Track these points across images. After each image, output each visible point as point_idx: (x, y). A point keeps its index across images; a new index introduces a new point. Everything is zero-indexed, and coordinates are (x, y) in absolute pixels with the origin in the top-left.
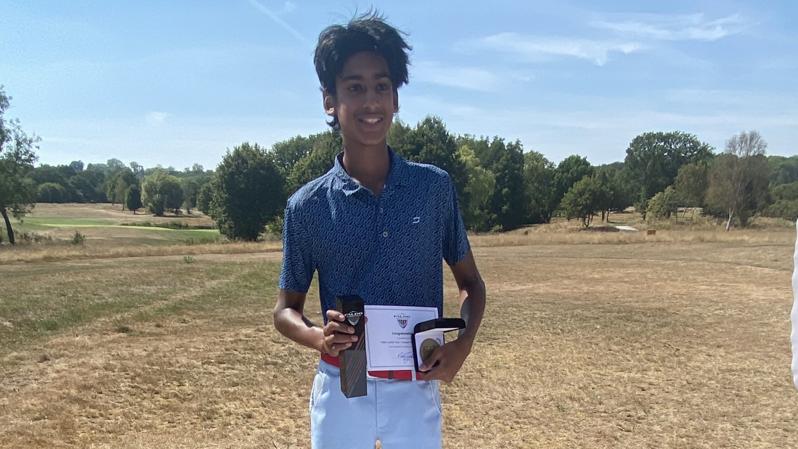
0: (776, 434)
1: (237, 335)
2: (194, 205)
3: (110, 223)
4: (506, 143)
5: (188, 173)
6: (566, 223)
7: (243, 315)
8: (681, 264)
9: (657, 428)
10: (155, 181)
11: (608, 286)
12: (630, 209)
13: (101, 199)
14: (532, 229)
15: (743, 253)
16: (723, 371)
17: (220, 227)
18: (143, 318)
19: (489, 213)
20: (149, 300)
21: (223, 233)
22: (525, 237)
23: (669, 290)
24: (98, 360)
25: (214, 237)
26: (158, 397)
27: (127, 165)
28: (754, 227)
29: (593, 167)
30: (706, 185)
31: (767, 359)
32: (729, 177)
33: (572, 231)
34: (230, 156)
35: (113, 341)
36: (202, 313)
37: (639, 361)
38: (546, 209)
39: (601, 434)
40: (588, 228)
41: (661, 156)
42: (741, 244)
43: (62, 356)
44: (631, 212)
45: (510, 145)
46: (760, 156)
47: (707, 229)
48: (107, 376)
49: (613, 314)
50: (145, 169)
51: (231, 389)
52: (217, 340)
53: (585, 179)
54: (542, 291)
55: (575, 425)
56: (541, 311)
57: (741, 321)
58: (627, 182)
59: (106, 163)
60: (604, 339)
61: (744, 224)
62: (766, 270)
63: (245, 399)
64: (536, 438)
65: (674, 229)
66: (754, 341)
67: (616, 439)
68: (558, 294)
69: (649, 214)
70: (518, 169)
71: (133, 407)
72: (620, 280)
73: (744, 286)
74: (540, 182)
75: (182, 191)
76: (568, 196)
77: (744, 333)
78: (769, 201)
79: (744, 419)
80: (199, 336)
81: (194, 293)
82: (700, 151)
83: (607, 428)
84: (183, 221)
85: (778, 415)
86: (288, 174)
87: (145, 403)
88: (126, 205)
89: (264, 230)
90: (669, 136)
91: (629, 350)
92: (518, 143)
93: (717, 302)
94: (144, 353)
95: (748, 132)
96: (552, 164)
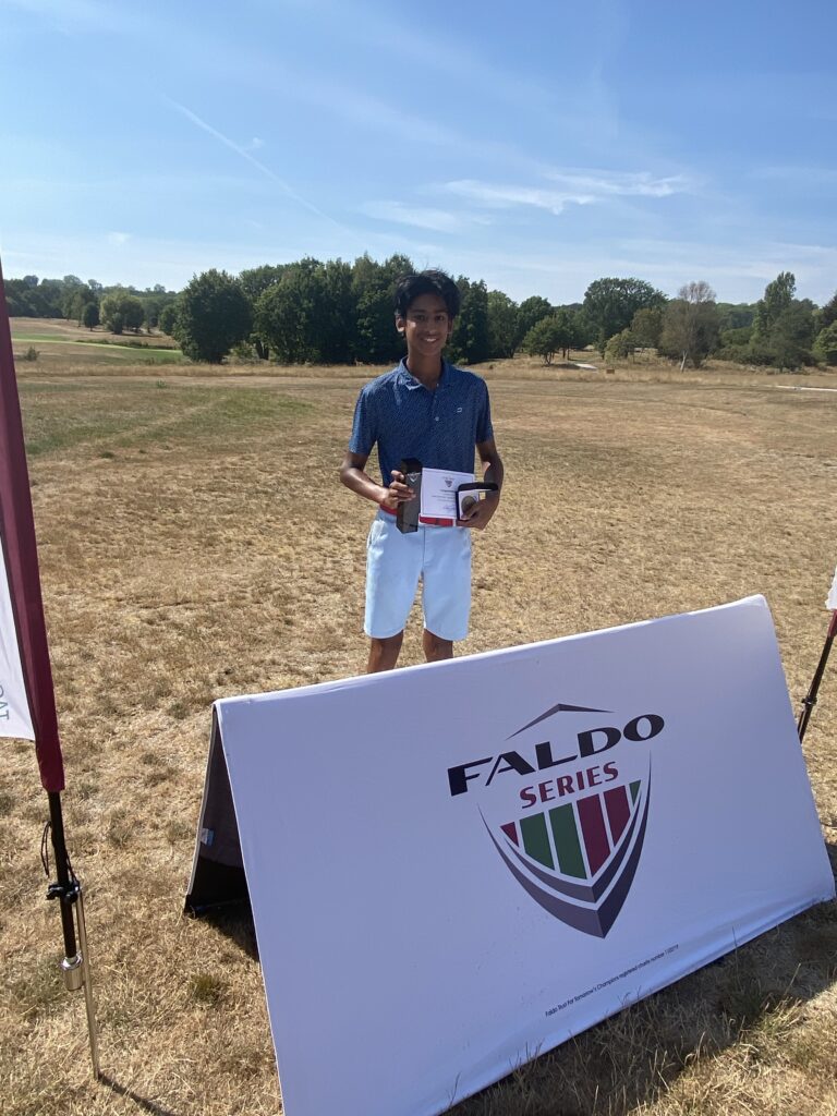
0: (731, 568)
1: (223, 463)
2: (155, 325)
3: (65, 339)
4: (470, 282)
5: (149, 293)
6: (529, 359)
7: (226, 443)
8: (641, 404)
9: (627, 561)
10: (114, 300)
11: (573, 424)
12: (589, 347)
13: (57, 314)
14: (497, 363)
15: (697, 396)
16: (683, 510)
17: (183, 348)
18: (125, 443)
19: (454, 347)
20: (130, 425)
21: (187, 354)
22: (490, 372)
23: (631, 429)
24: (88, 484)
25: (176, 358)
26: (155, 524)
27: (85, 281)
28: (707, 368)
29: (553, 308)
30: (661, 329)
31: (722, 499)
32: (683, 322)
33: (534, 367)
34: (196, 281)
35: (99, 466)
36: (184, 440)
37: (607, 498)
38: (509, 345)
39: (577, 566)
40: (549, 365)
41: (617, 300)
42: (694, 385)
43: (51, 480)
44: (591, 351)
45: (474, 284)
46: (710, 304)
47: (663, 370)
48: (101, 502)
49: (581, 452)
50: (104, 286)
51: (228, 517)
52: (205, 468)
53: (547, 319)
54: (511, 427)
55: (553, 556)
56: (513, 447)
57: (697, 462)
58: (586, 323)
59: (62, 278)
60: (573, 477)
61: (698, 366)
62: (719, 413)
63: (242, 527)
64: (520, 568)
65: (632, 369)
66: (709, 482)
67: (591, 570)
68: (527, 431)
69: (607, 353)
70: (482, 307)
71: (133, 534)
72: (583, 419)
73: (700, 428)
74: (503, 320)
75: (143, 311)
76: (531, 334)
77: (701, 474)
78: (720, 345)
79: (702, 554)
80: (185, 462)
81: (173, 420)
82: (655, 297)
83: (582, 560)
84: (142, 340)
85: (732, 551)
86: (255, 301)
87: (145, 529)
88: (82, 321)
89: (228, 353)
90: (624, 282)
91: (596, 487)
92: (482, 282)
93: (674, 443)
94: (134, 480)
95: (697, 282)
96: (514, 304)
